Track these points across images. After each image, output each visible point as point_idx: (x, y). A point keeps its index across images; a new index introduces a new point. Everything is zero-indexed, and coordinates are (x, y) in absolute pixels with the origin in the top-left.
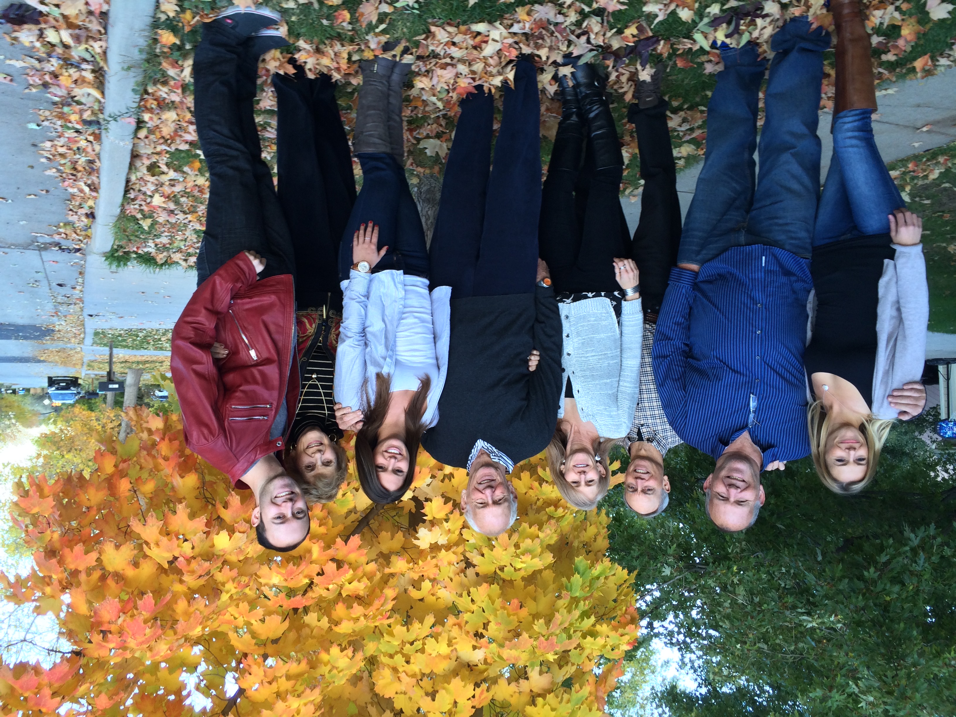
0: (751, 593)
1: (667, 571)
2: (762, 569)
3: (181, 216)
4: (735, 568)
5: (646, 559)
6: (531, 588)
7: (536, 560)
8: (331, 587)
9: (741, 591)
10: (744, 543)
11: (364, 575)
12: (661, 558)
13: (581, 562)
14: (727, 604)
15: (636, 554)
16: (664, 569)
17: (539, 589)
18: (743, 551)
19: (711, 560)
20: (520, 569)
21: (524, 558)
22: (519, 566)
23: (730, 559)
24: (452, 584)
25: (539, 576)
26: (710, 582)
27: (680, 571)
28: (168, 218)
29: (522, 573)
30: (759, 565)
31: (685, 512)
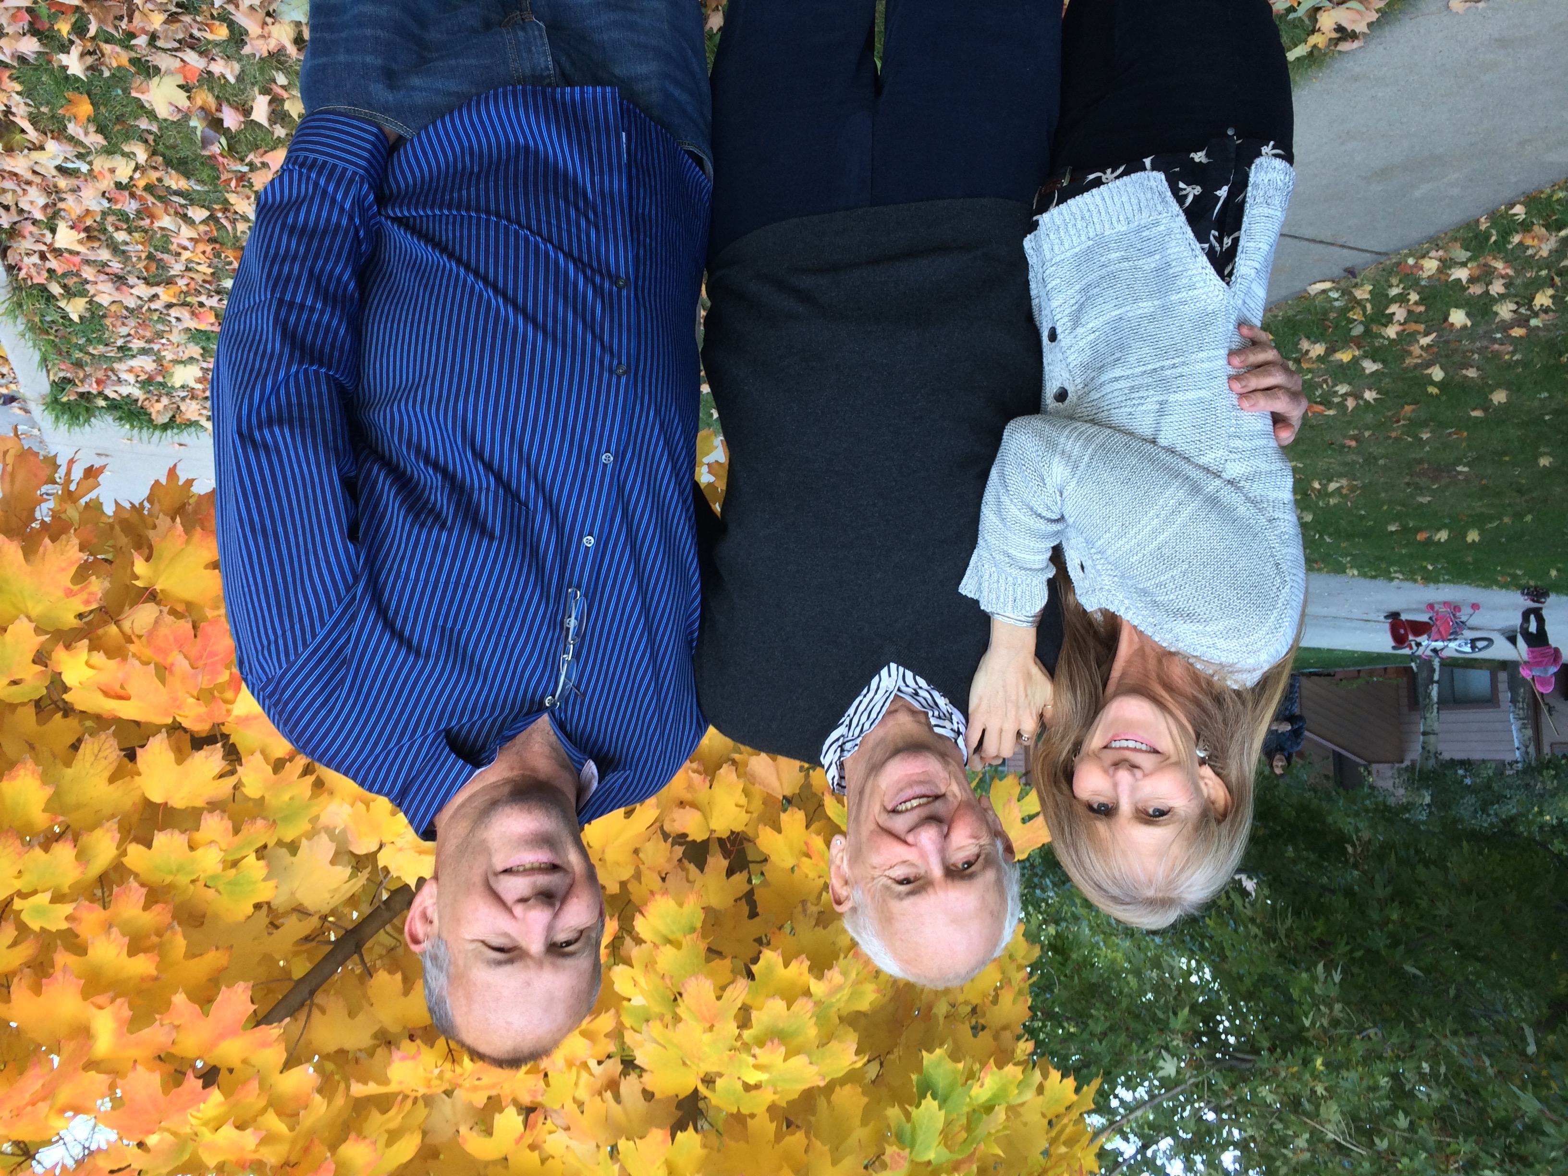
0: (1353, 1117)
1: (1169, 1067)
2: (1380, 1065)
3: (143, 290)
4: (1319, 1062)
5: (1122, 1038)
6: (797, 1139)
7: (799, 1062)
8: (152, 1140)
9: (1332, 1112)
10: (1338, 1007)
11: (271, 1104)
12: (1156, 1039)
13: (938, 1064)
14: (1301, 1142)
15: (1099, 1029)
16: (1161, 1063)
17: (818, 1144)
18: (1335, 1023)
19: (1266, 1044)
20: (757, 1086)
21: (763, 1055)
22: (753, 1077)
23: (1307, 1042)
24: (584, 1122)
25: (822, 1103)
26: (1264, 1091)
27: (1197, 1066)
28: (117, 296)
29: (767, 1097)
30: (1371, 1057)
31: (1203, 936)
